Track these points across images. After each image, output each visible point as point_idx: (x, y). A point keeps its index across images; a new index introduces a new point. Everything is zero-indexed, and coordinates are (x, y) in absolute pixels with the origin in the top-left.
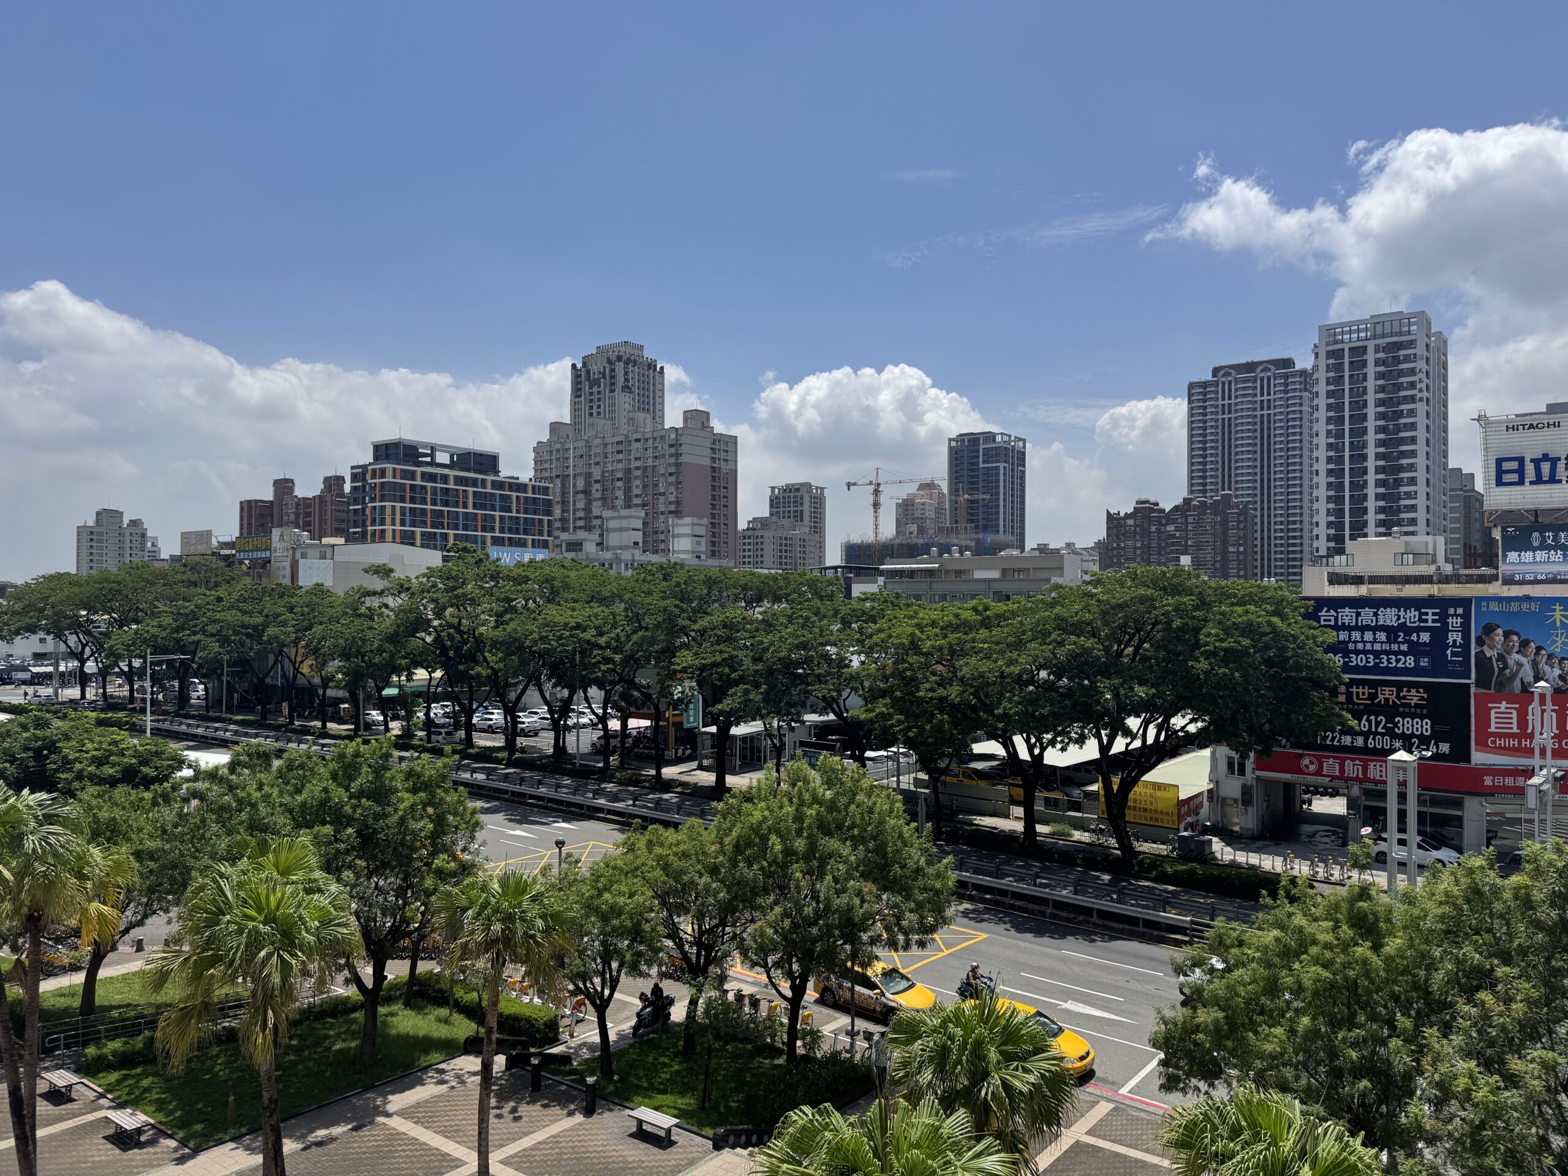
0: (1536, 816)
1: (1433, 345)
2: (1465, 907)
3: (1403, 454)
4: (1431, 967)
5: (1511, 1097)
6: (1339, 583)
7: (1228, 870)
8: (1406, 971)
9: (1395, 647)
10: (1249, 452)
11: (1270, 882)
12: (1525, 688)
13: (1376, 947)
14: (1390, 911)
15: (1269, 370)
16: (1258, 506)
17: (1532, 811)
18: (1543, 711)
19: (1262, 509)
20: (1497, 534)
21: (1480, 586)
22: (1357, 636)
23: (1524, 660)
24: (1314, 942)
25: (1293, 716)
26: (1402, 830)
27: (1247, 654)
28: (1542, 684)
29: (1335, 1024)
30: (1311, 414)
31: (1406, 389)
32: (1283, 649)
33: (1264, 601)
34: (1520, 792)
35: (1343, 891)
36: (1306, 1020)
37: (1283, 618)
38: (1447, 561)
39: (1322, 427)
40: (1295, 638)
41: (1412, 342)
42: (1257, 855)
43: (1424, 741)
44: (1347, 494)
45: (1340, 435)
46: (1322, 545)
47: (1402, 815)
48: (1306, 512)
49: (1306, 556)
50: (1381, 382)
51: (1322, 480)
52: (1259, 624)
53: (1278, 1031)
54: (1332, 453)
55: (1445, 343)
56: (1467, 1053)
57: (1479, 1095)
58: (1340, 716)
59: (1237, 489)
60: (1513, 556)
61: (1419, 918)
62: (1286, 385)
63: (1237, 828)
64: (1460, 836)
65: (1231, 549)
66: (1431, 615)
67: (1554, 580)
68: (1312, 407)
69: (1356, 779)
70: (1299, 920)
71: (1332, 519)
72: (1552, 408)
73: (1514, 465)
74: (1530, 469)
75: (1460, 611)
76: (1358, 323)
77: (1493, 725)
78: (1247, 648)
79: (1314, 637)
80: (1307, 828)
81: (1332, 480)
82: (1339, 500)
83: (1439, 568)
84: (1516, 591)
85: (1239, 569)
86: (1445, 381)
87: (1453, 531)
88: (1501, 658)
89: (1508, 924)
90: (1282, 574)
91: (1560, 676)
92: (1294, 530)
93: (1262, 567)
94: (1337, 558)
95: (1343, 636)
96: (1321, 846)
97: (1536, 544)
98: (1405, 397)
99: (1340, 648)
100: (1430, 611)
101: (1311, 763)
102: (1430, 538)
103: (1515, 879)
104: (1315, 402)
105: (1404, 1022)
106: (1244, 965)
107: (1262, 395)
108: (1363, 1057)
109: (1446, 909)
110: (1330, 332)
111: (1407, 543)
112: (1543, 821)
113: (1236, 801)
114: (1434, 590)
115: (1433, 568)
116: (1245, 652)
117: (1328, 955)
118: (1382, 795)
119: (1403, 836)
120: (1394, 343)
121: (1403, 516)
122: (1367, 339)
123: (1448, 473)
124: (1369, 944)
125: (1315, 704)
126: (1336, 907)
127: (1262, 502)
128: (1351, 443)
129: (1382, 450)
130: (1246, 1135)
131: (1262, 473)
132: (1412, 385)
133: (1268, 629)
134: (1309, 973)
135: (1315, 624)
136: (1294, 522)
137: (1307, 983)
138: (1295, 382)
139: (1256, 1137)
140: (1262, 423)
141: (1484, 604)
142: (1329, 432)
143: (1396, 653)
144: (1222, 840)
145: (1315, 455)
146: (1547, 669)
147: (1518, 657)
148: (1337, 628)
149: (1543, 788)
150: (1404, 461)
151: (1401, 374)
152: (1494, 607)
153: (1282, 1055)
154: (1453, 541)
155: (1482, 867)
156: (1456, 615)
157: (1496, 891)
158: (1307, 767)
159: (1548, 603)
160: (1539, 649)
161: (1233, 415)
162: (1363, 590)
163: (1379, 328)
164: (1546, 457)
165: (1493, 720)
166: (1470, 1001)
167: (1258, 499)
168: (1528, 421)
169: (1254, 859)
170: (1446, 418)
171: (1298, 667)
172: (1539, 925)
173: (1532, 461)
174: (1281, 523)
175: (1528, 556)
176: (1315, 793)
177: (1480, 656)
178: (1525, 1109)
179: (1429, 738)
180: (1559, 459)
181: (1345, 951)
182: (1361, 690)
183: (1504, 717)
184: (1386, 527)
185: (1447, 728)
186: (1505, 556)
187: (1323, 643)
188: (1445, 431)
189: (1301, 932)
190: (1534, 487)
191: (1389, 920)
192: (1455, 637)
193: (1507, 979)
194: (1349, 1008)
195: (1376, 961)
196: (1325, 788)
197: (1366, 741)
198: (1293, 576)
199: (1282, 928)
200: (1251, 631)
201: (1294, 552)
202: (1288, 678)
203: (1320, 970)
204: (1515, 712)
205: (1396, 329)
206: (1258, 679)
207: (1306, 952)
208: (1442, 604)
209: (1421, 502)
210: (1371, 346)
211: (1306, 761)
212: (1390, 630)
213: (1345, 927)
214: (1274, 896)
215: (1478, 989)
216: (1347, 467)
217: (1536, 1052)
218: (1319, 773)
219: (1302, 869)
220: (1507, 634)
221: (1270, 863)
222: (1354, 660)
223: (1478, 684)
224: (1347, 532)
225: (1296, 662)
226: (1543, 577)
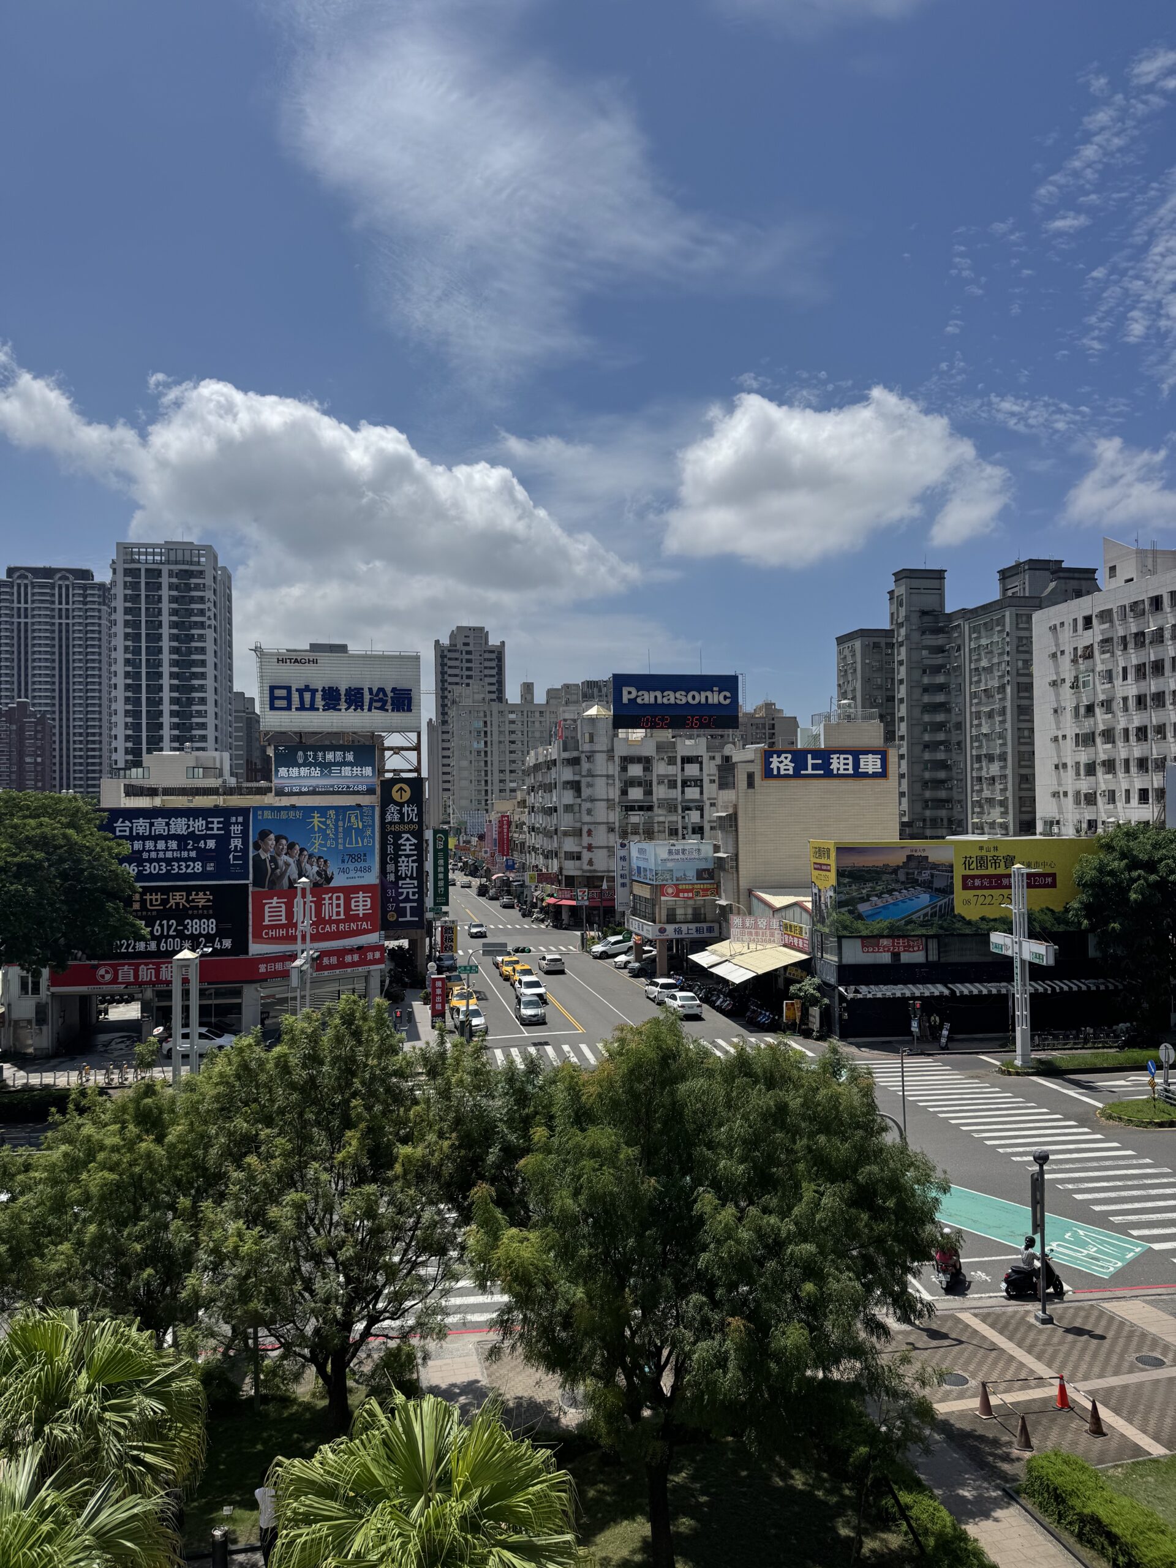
0: (298, 994)
1: (219, 578)
2: (237, 1084)
3: (195, 676)
4: (207, 1147)
5: (271, 1241)
6: (135, 795)
7: (20, 1095)
8: (187, 1154)
9: (185, 854)
10: (46, 660)
11: (59, 1098)
12: (292, 883)
13: (159, 1140)
14: (173, 1100)
15: (67, 578)
16: (57, 716)
17: (294, 990)
18: (305, 903)
19: (61, 720)
20: (270, 752)
21: (258, 797)
22: (149, 844)
23: (290, 860)
24: (102, 1148)
25: (88, 928)
26: (186, 1025)
27: (41, 868)
28: (304, 879)
29: (122, 1223)
30: (110, 628)
31: (196, 615)
32: (79, 861)
33: (59, 812)
34: (285, 974)
35: (130, 1092)
36: (92, 1228)
37: (79, 829)
38: (232, 775)
39: (119, 642)
40: (91, 850)
41: (201, 572)
42: (51, 1074)
43: (210, 939)
44: (144, 709)
45: (137, 651)
46: (121, 758)
47: (186, 1009)
48: (105, 724)
49: (106, 768)
50: (175, 606)
51: (120, 693)
52: (54, 836)
53: (65, 1247)
54: (129, 669)
55: (229, 577)
56: (237, 1215)
57: (244, 1249)
58: (133, 925)
59: (34, 697)
60: (283, 771)
61: (198, 1102)
62: (85, 596)
63: (31, 1050)
64: (240, 1020)
65: (28, 760)
66: (216, 823)
67: (314, 792)
68: (110, 622)
69: (150, 982)
70: (88, 1130)
71: (130, 732)
72: (314, 647)
73: (283, 693)
74: (295, 696)
75: (240, 819)
76: (154, 546)
77: (267, 919)
78: (41, 861)
79: (110, 849)
80: (103, 1038)
81: (130, 694)
82: (137, 714)
83: (224, 782)
84: (285, 801)
85: (36, 781)
86: (230, 612)
87: (238, 748)
88: (273, 860)
89: (270, 1092)
90: (81, 786)
91: (318, 872)
92: (94, 742)
93: (61, 778)
94: (134, 770)
95: (138, 845)
96: (116, 1053)
97: (301, 761)
98: (196, 623)
99: (136, 858)
100: (216, 820)
101: (107, 972)
102: (217, 754)
103: (278, 1050)
104: (113, 617)
105: (184, 1202)
106: (31, 1190)
107: (60, 603)
108: (147, 1248)
109: (221, 1088)
110: (126, 550)
111: (197, 758)
112: (303, 997)
113: (29, 1022)
114: (220, 801)
115: (220, 781)
116: (38, 866)
117: (115, 1157)
118: (167, 995)
119: (186, 1031)
120: (186, 571)
121: (195, 732)
122: (161, 563)
123: (232, 696)
124: (152, 1137)
125: (110, 915)
126: (124, 1109)
127: (61, 712)
128: (148, 660)
129: (176, 670)
130: (21, 1363)
131: (61, 683)
132: (202, 612)
133: (62, 842)
134: (95, 1179)
135: (111, 835)
136: (94, 734)
137: (94, 1190)
138: (94, 595)
139: (31, 1361)
140: (60, 631)
141: (260, 812)
142: (126, 648)
143: (185, 860)
144: (15, 1065)
145: (113, 669)
146: (308, 866)
147: (285, 858)
148: (132, 838)
149: (303, 968)
150: (196, 682)
151: (192, 600)
152: (268, 815)
153: (69, 1269)
154: (238, 757)
155: (250, 1045)
156: (237, 823)
157: (261, 1063)
158: (103, 976)
159: (309, 810)
160: (302, 850)
161: (29, 620)
162: (157, 802)
163: (172, 553)
164: (307, 688)
165: (267, 914)
166: (239, 1167)
167: (57, 709)
168: (294, 656)
169: (48, 1078)
170: (230, 646)
171: (93, 878)
172: (293, 1086)
173: (297, 690)
174: (81, 734)
175: (294, 771)
176: (110, 1002)
177: (257, 858)
178: (281, 1248)
179: (215, 936)
180: (317, 690)
181: (131, 1150)
182: (154, 897)
183: (275, 910)
184: (179, 741)
185: (229, 926)
186: (277, 771)
187: (117, 854)
188: (231, 658)
189: (89, 1141)
190: (299, 713)
191: (173, 1111)
192: (236, 843)
193: (269, 1139)
194: (134, 1204)
195: (160, 1151)
196: (121, 996)
197: (158, 945)
198: (91, 788)
199: (70, 1141)
200: (46, 844)
201: (93, 764)
202: (84, 889)
203: (106, 1174)
204: (283, 905)
205: (187, 558)
206: (54, 893)
207: (94, 1160)
208: (225, 813)
209: (210, 721)
210: (165, 569)
211: (102, 971)
212: (181, 839)
213: (131, 1127)
214: (63, 1111)
215: (245, 1154)
216: (144, 683)
217: (292, 1196)
218: (114, 981)
219: (97, 1078)
220: (278, 839)
221: (64, 1079)
222: (149, 868)
223: (255, 884)
224: (144, 746)
225: (91, 874)
226: (306, 790)
